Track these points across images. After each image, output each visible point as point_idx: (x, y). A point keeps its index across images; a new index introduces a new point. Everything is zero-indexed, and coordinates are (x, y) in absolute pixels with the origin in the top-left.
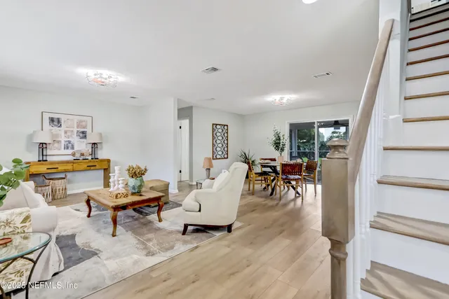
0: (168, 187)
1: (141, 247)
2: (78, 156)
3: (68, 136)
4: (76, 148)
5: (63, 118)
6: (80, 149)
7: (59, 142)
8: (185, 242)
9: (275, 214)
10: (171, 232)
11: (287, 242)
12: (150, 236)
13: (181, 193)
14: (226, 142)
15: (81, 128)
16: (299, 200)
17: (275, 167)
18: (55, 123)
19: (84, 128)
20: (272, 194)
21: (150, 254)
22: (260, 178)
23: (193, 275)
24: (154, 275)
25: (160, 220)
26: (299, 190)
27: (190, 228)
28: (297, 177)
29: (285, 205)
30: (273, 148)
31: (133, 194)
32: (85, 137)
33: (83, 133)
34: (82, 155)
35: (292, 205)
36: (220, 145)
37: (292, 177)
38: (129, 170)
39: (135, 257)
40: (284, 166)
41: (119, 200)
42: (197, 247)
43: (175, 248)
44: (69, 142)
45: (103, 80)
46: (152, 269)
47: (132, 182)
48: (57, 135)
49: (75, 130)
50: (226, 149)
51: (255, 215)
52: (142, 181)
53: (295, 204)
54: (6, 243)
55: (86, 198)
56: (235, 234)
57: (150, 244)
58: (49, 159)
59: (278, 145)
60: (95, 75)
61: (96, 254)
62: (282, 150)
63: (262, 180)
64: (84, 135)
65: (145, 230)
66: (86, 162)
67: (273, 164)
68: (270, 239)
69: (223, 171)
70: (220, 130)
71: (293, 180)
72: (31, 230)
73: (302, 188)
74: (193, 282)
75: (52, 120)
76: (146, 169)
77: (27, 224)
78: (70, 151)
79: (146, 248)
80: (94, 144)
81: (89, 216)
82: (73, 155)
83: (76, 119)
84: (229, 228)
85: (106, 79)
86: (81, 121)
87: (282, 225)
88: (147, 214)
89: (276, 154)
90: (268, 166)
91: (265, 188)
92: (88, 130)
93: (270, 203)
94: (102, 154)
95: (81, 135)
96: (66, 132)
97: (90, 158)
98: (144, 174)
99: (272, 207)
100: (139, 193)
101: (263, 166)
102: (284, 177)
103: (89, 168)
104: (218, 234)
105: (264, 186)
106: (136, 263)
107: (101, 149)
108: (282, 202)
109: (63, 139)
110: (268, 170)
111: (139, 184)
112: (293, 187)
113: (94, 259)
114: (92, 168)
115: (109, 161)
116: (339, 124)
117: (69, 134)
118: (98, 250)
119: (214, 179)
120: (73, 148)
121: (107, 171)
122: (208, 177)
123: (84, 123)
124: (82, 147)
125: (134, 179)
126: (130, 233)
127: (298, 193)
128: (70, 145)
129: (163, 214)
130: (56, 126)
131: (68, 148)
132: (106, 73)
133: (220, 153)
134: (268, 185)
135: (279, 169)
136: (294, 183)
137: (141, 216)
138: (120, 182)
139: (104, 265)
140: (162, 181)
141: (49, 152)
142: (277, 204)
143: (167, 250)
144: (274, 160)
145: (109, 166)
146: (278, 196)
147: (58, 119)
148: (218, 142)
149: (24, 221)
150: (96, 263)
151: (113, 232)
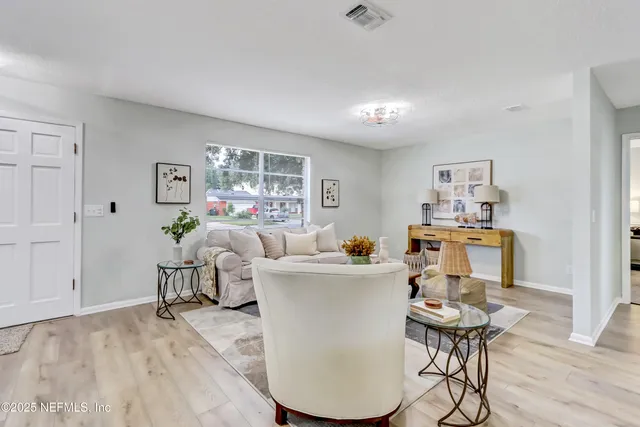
3: (459, 193)
4: (468, 210)
7: (448, 202)
15: (474, 180)
18: (445, 178)
19: (478, 180)
34: (465, 220)
44: (459, 201)
48: (447, 194)
49: (467, 184)
58: (433, 222)
66: (467, 232)
75: (442, 174)
80: (486, 203)
83: (468, 168)
86: (474, 170)
92: (485, 183)
96: (456, 188)
103: (470, 241)
109: (453, 198)
114: (476, 242)
115: (504, 234)
117: (459, 190)
123: (477, 173)
128: (460, 206)
131: (458, 210)
141: (436, 215)
145: (503, 243)
147: (448, 171)
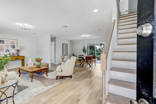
0: (48, 65)
1: (43, 84)
2: (11, 55)
3: (7, 47)
4: (10, 52)
5: (5, 40)
6: (12, 52)
7: (3, 49)
8: (58, 82)
9: (84, 72)
10: (52, 79)
11: (88, 79)
12: (45, 81)
13: (52, 67)
14: (67, 50)
15: (12, 44)
16: (91, 68)
17: (83, 58)
19: (14, 44)
20: (82, 66)
21: (46, 86)
22: (78, 61)
23: (62, 90)
24: (50, 91)
25: (47, 76)
26: (91, 65)
27: (58, 77)
28: (90, 61)
29: (87, 69)
30: (82, 52)
31: (37, 67)
32: (14, 48)
33: (13, 46)
34: (13, 54)
35: (89, 69)
36: (65, 51)
37: (89, 61)
38: (36, 59)
39: (42, 87)
40: (86, 57)
41: (33, 69)
42: (61, 83)
43: (55, 83)
44: (8, 49)
45: (25, 27)
46: (49, 90)
47: (37, 63)
48: (2, 47)
49: (10, 45)
50: (67, 52)
51: (78, 73)
52: (40, 63)
53: (90, 69)
54: (3, 83)
55: (18, 70)
56: (73, 78)
57: (46, 83)
59: (84, 51)
60: (22, 25)
61: (28, 87)
62: (86, 52)
63: (79, 62)
64: (14, 47)
65: (42, 79)
66: (15, 57)
67: (83, 57)
68: (84, 79)
69: (68, 59)
70: (65, 46)
71: (89, 62)
72: (8, 79)
73: (92, 64)
74: (63, 92)
76: (42, 59)
77: (7, 77)
78: (8, 53)
79: (45, 84)
80: (18, 50)
81: (20, 76)
82: (10, 54)
83: (10, 41)
84: (71, 77)
85: (26, 27)
86: (13, 42)
87: (86, 75)
88: (42, 74)
89: (83, 54)
90: (81, 58)
91: (80, 65)
92: (15, 45)
93: (82, 69)
94: (21, 54)
95: (13, 47)
96: (6, 46)
97: (16, 55)
98: (41, 61)
99: (83, 70)
100: (39, 67)
101: (79, 58)
102: (86, 61)
103: (16, 59)
104: (68, 79)
105: (80, 64)
106: (42, 88)
107: (21, 52)
108: (86, 68)
109: (5, 48)
110: (81, 59)
111: (39, 64)
112: (89, 64)
113: (27, 89)
114: (17, 59)
115: (24, 56)
116: (102, 44)
117: (7, 46)
118: (28, 86)
119: (65, 62)
120: (9, 52)
121: (23, 60)
122: (63, 61)
124: (13, 51)
125: (38, 62)
126: (37, 80)
127: (90, 66)
128: (8, 51)
129: (48, 74)
130: (2, 43)
131: (7, 52)
132: (26, 25)
133: (65, 53)
134: (81, 64)
135: (85, 58)
136: (89, 63)
137: (40, 75)
138: (32, 64)
139: (32, 90)
140: (47, 63)
142: (84, 69)
143: (52, 84)
144: (83, 56)
145: (24, 58)
146: (84, 67)
147: (3, 40)
148: (64, 50)
149: (5, 76)
150: (28, 90)
151: (32, 80)
